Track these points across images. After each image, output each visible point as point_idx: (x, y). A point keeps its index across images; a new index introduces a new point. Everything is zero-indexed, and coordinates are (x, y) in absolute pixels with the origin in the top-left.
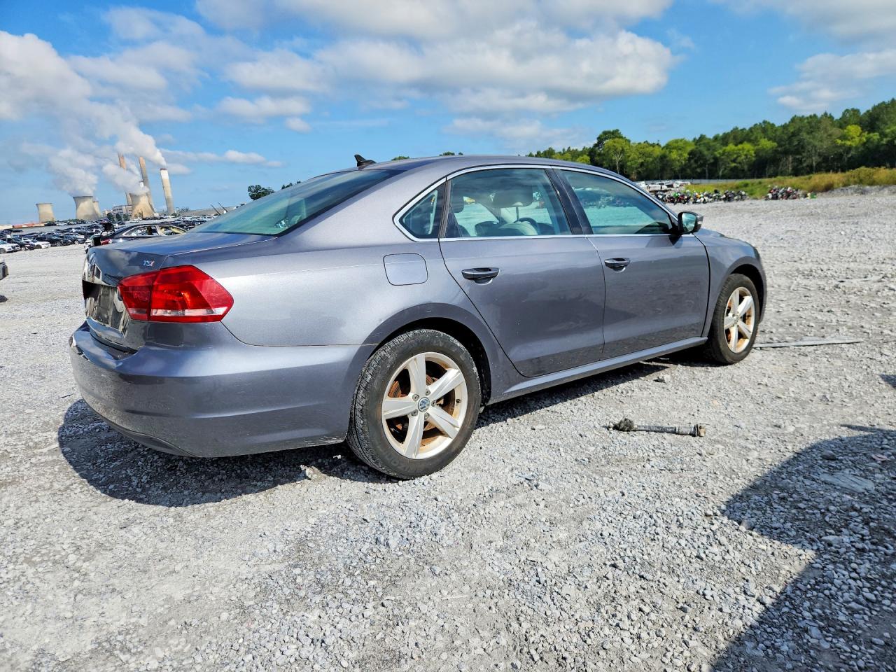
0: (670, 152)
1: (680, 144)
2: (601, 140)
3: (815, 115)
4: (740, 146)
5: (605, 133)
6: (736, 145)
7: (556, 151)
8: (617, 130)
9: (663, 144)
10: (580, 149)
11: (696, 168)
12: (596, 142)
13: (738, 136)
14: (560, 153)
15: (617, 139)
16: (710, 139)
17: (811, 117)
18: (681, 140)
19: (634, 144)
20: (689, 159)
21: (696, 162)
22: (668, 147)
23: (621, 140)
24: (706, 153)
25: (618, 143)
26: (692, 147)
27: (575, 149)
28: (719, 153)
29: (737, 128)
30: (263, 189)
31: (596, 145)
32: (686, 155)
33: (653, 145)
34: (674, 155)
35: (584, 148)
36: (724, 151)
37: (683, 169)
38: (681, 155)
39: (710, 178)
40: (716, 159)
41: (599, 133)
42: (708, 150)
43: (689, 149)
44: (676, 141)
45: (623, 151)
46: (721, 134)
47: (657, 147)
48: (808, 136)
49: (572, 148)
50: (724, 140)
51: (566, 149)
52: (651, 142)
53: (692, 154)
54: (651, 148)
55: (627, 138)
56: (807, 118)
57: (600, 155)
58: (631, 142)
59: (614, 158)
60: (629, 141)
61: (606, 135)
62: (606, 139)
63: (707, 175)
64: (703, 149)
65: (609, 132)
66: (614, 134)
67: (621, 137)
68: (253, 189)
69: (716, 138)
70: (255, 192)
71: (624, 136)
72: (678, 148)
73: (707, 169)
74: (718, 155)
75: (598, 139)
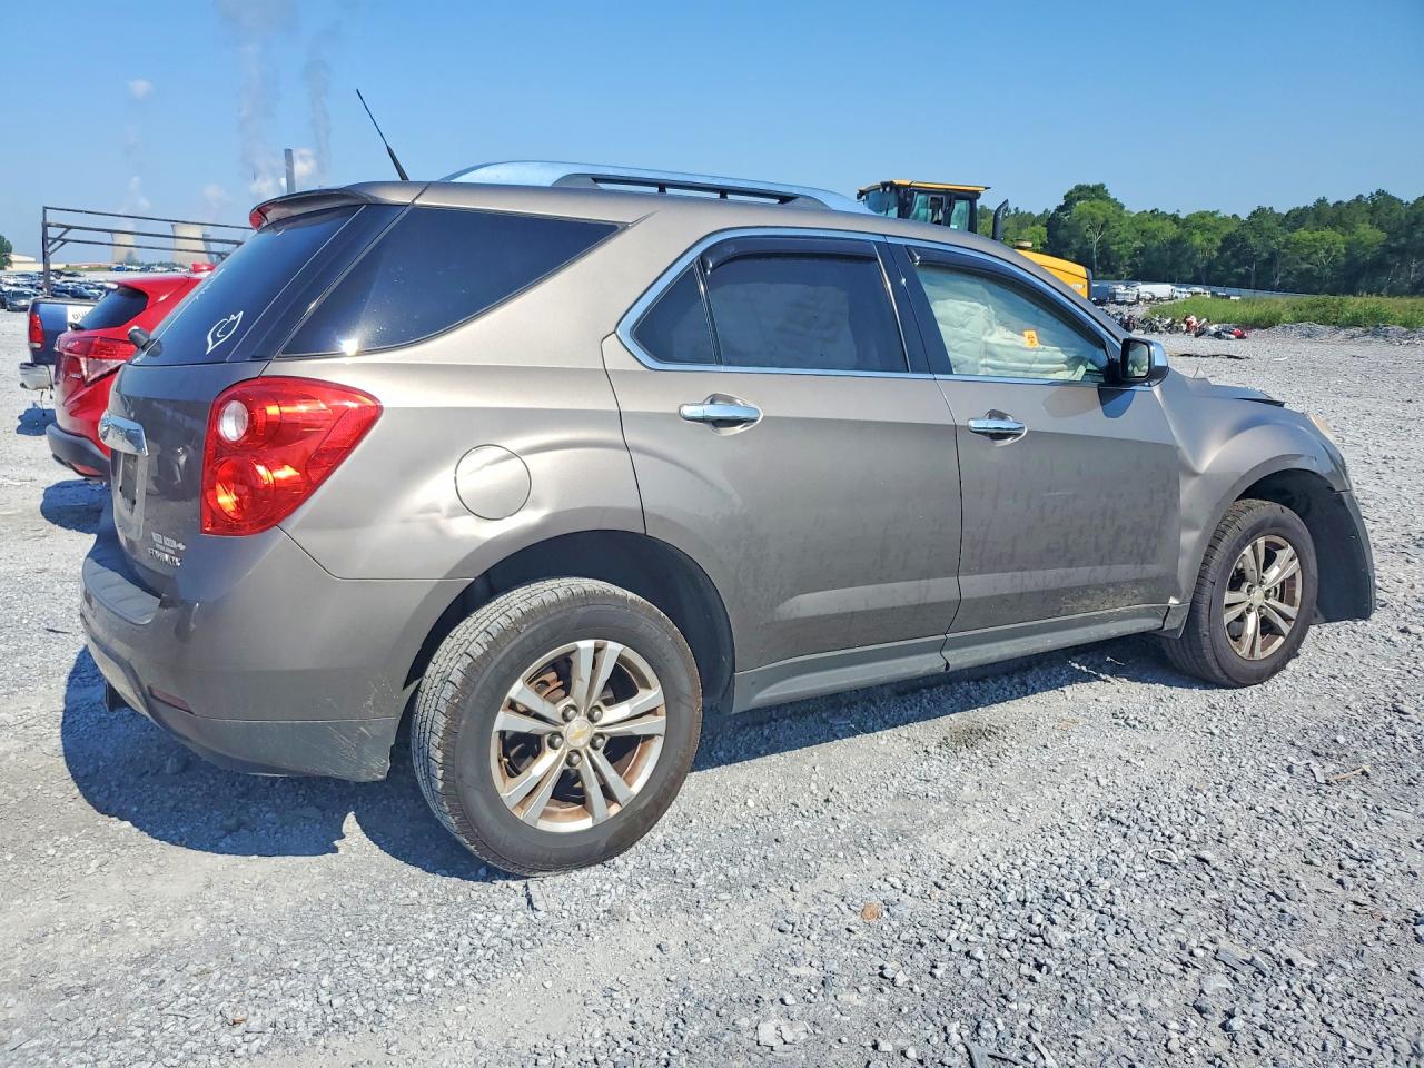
0: (1192, 232)
1: (1210, 221)
2: (1070, 199)
4: (1319, 235)
5: (1080, 188)
6: (1311, 232)
8: (1102, 186)
9: (1181, 217)
10: (1036, 213)
11: (1234, 267)
12: (1062, 202)
13: (1319, 215)
15: (1097, 202)
18: (1213, 214)
19: (1128, 212)
20: (1224, 249)
21: (1234, 255)
22: (1187, 223)
23: (1106, 203)
24: (1254, 241)
25: (1100, 208)
26: (1233, 229)
27: (1027, 211)
28: (1278, 243)
29: (1324, 200)
31: (1060, 209)
32: (1218, 242)
33: (1164, 216)
34: (1198, 239)
35: (1042, 210)
36: (1288, 241)
37: (1211, 266)
38: (1210, 241)
39: (1259, 288)
40: (1272, 254)
41: (1071, 186)
42: (1260, 235)
43: (1226, 231)
44: (1202, 215)
45: (1107, 224)
47: (1171, 221)
49: (1023, 209)
50: (1297, 218)
52: (1164, 212)
53: (1228, 241)
54: (1161, 223)
55: (1119, 201)
57: (1065, 227)
58: (1126, 209)
59: (1089, 235)
60: (1122, 207)
61: (1082, 193)
62: (1079, 199)
63: (1253, 282)
64: (1250, 233)
65: (1088, 187)
66: (1097, 192)
67: (1107, 199)
71: (1112, 197)
72: (1202, 228)
73: (1253, 270)
74: (1277, 248)
75: (1065, 198)
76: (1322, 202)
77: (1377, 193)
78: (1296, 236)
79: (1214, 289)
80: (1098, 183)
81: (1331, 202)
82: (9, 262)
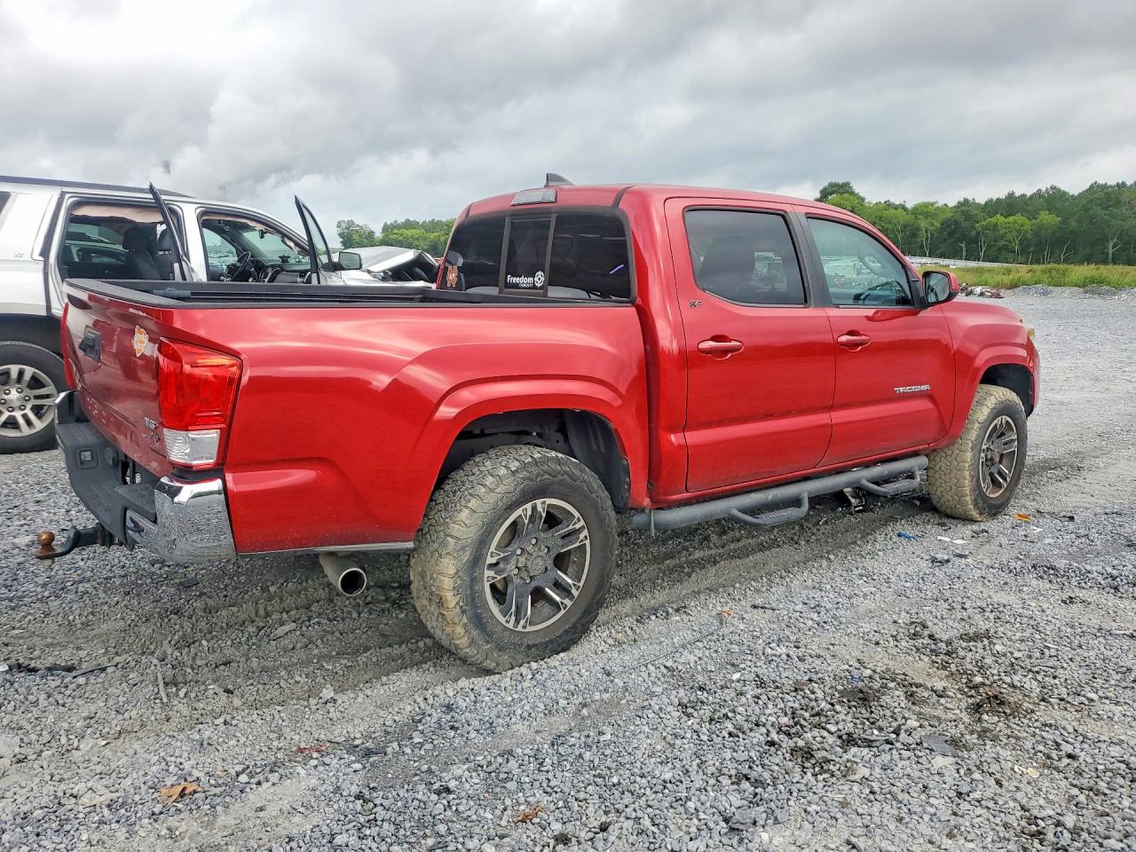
0: (918, 218)
1: (931, 210)
2: (825, 193)
3: (1123, 183)
4: (1011, 219)
5: (831, 185)
6: (1005, 217)
8: (847, 184)
9: (909, 206)
11: (951, 243)
12: (819, 195)
13: (1011, 205)
15: (846, 195)
17: (1118, 185)
18: (932, 204)
19: (870, 203)
20: (942, 232)
21: (950, 235)
22: (916, 210)
23: (852, 197)
24: (965, 224)
25: (848, 199)
26: (951, 215)
28: (982, 226)
29: (1013, 193)
30: (358, 225)
32: (938, 225)
33: (896, 208)
34: (923, 224)
36: (989, 224)
38: (931, 224)
39: (967, 259)
40: (977, 233)
41: (825, 184)
42: (967, 220)
43: (943, 217)
44: (926, 205)
46: (994, 200)
47: (900, 210)
48: (1104, 212)
50: (993, 207)
52: (895, 202)
53: (945, 223)
54: (893, 211)
55: (861, 194)
56: (1111, 186)
58: (866, 201)
60: (863, 199)
61: (834, 188)
62: (831, 194)
63: (964, 254)
64: (961, 219)
65: (838, 185)
66: (845, 188)
67: (852, 193)
68: (343, 225)
69: (987, 203)
70: (347, 228)
71: (856, 192)
72: (927, 215)
73: (963, 246)
74: (980, 229)
75: (821, 192)
76: (1011, 195)
77: (1051, 188)
78: (994, 220)
80: (845, 181)
81: (1017, 195)
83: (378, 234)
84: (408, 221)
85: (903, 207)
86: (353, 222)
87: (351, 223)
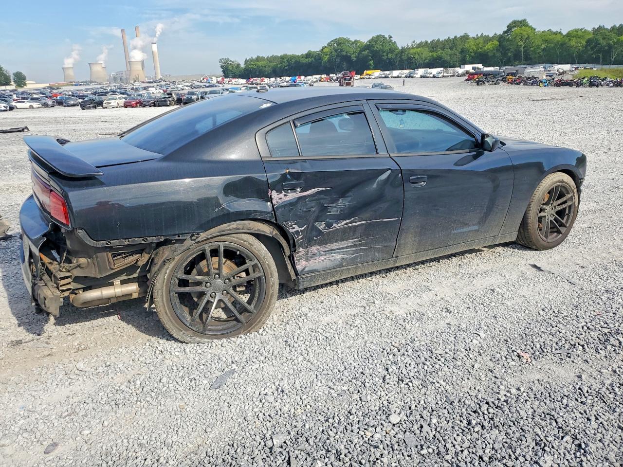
0: (570, 40)
1: (580, 33)
2: (510, 28)
5: (514, 22)
7: (471, 36)
8: (525, 20)
9: (564, 33)
10: (491, 36)
11: (592, 54)
12: (505, 29)
14: (474, 38)
15: (524, 28)
16: (607, 29)
18: (581, 30)
19: (539, 32)
20: (586, 47)
21: (592, 49)
22: (569, 35)
23: (527, 28)
24: (601, 41)
25: (525, 31)
26: (591, 36)
27: (487, 35)
30: (231, 61)
31: (505, 32)
32: (584, 43)
33: (556, 33)
34: (573, 43)
35: (495, 34)
36: (618, 40)
37: (580, 55)
38: (579, 43)
39: (603, 63)
40: (610, 47)
41: (510, 22)
42: (604, 39)
44: (577, 31)
45: (528, 38)
46: (618, 26)
47: (559, 35)
49: (484, 34)
50: (618, 30)
51: (479, 35)
52: (554, 30)
53: (589, 41)
54: (554, 36)
55: (533, 26)
57: (508, 40)
58: (536, 30)
59: (519, 44)
60: (535, 29)
61: (515, 24)
62: (514, 27)
63: (601, 60)
64: (600, 38)
65: (518, 21)
66: (522, 23)
67: (527, 25)
68: (223, 61)
69: (613, 28)
70: (225, 63)
71: (530, 25)
72: (576, 37)
73: (601, 55)
74: (613, 44)
75: (508, 27)
78: (621, 38)
79: (585, 65)
80: (523, 19)
82: (25, 84)
83: (243, 65)
84: (258, 57)
85: (560, 33)
86: (228, 59)
87: (227, 60)
